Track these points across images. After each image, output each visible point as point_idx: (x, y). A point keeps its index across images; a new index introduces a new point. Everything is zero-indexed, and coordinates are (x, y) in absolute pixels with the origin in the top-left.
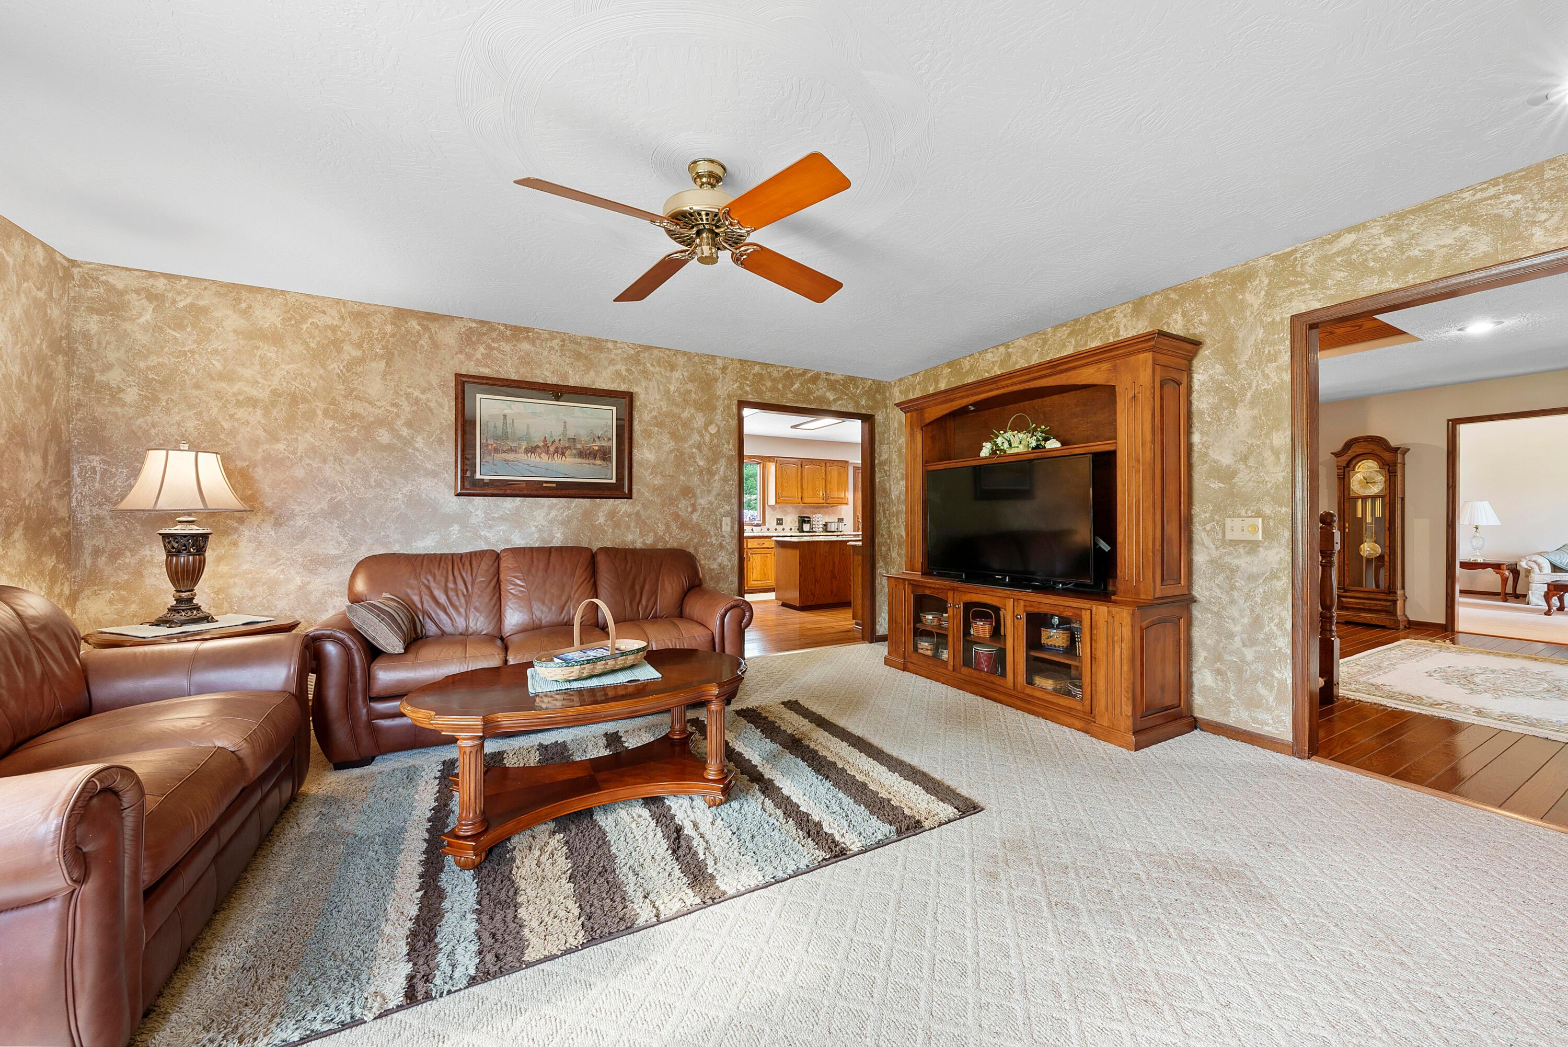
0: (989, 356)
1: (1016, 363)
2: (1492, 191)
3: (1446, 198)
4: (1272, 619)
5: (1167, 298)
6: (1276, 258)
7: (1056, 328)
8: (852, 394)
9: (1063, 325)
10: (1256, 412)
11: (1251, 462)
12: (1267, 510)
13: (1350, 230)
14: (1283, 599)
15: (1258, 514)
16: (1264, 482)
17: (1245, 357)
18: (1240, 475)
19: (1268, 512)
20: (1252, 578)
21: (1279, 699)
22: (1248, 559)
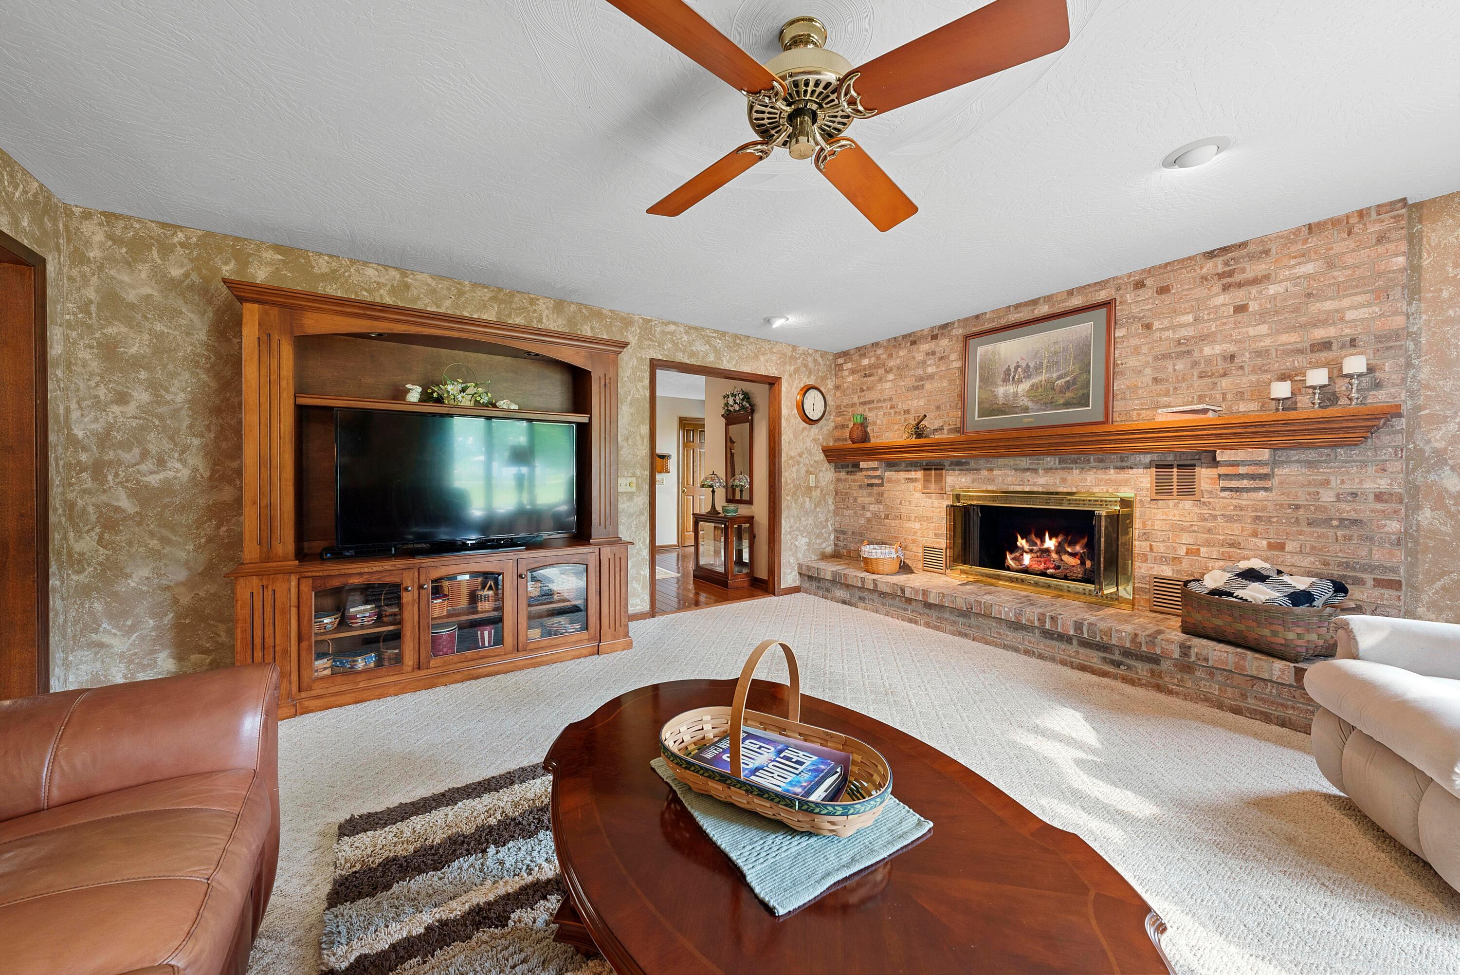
0: (370, 272)
1: (418, 298)
2: (714, 335)
3: (703, 329)
4: (640, 539)
5: (580, 310)
6: (643, 319)
7: (475, 285)
8: (7, 194)
9: (484, 286)
10: (632, 410)
11: (630, 442)
12: (638, 473)
13: (674, 323)
14: (645, 527)
15: (634, 475)
16: (636, 455)
17: (628, 374)
18: (624, 450)
19: (638, 474)
20: (630, 515)
21: (643, 588)
22: (628, 504)
